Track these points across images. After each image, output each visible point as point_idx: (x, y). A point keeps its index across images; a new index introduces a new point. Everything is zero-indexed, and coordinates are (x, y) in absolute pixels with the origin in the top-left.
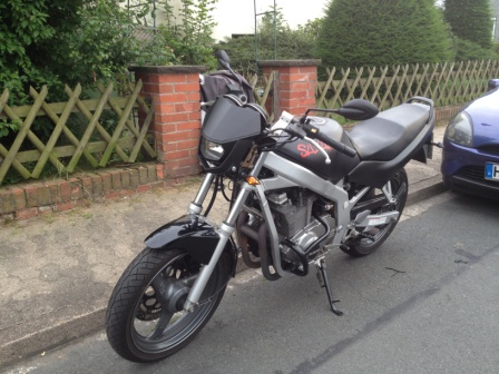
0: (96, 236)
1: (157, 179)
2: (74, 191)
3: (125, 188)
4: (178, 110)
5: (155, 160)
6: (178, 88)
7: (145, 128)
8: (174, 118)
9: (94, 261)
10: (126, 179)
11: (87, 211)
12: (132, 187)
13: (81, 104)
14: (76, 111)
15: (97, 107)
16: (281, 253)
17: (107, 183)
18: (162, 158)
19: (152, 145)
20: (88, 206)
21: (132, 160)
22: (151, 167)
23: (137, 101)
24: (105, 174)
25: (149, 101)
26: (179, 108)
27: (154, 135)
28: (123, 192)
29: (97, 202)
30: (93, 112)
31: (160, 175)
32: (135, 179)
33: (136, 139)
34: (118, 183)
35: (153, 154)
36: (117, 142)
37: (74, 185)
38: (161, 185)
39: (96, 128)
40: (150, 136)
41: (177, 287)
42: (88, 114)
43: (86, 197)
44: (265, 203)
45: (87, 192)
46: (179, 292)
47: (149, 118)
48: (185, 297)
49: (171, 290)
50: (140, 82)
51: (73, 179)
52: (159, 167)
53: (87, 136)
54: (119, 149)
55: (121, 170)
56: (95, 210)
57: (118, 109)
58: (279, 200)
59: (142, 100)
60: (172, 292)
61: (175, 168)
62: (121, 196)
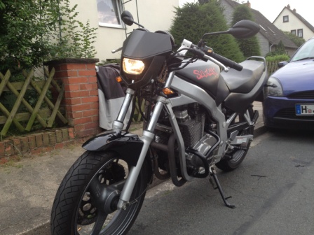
0: (27, 178)
1: (69, 138)
2: (7, 149)
3: (46, 146)
4: (82, 89)
5: (67, 125)
6: (81, 74)
7: (58, 102)
8: (80, 95)
9: (29, 194)
10: (46, 139)
11: (18, 163)
12: (51, 145)
13: (10, 85)
14: (7, 90)
15: (22, 87)
16: (187, 160)
17: (32, 142)
18: (72, 123)
19: (64, 115)
20: (19, 160)
21: (50, 126)
22: (64, 130)
23: (51, 83)
24: (30, 136)
25: (61, 84)
26: (82, 87)
27: (65, 107)
28: (44, 149)
29: (25, 157)
30: (19, 91)
31: (72, 135)
32: (53, 139)
33: (52, 110)
34: (40, 143)
35: (65, 121)
36: (38, 113)
37: (7, 145)
38: (72, 143)
39: (22, 103)
40: (62, 108)
41: (109, 191)
42: (16, 92)
43: (16, 154)
44: (173, 117)
45: (17, 149)
46: (112, 195)
47: (61, 95)
48: (118, 198)
49: (104, 194)
50: (53, 69)
51: (6, 141)
52: (71, 130)
53: (15, 108)
54: (40, 118)
55: (42, 133)
56: (24, 162)
57: (38, 89)
58: (182, 115)
59: (55, 82)
60: (106, 195)
61: (82, 130)
62: (43, 152)
